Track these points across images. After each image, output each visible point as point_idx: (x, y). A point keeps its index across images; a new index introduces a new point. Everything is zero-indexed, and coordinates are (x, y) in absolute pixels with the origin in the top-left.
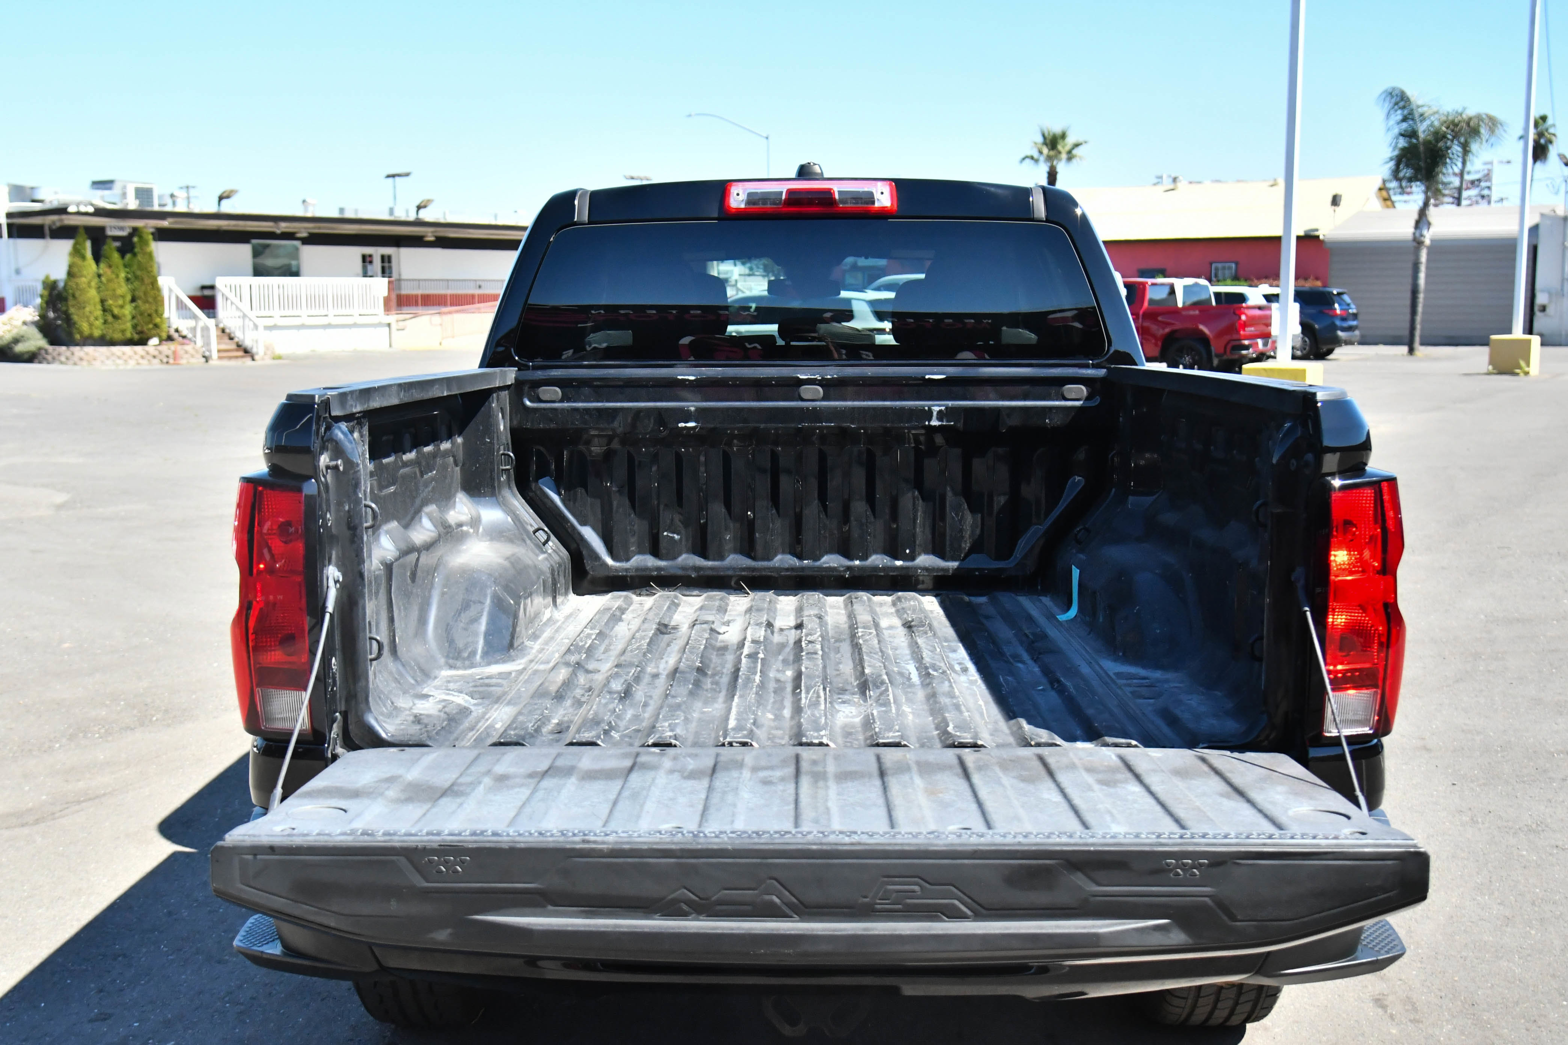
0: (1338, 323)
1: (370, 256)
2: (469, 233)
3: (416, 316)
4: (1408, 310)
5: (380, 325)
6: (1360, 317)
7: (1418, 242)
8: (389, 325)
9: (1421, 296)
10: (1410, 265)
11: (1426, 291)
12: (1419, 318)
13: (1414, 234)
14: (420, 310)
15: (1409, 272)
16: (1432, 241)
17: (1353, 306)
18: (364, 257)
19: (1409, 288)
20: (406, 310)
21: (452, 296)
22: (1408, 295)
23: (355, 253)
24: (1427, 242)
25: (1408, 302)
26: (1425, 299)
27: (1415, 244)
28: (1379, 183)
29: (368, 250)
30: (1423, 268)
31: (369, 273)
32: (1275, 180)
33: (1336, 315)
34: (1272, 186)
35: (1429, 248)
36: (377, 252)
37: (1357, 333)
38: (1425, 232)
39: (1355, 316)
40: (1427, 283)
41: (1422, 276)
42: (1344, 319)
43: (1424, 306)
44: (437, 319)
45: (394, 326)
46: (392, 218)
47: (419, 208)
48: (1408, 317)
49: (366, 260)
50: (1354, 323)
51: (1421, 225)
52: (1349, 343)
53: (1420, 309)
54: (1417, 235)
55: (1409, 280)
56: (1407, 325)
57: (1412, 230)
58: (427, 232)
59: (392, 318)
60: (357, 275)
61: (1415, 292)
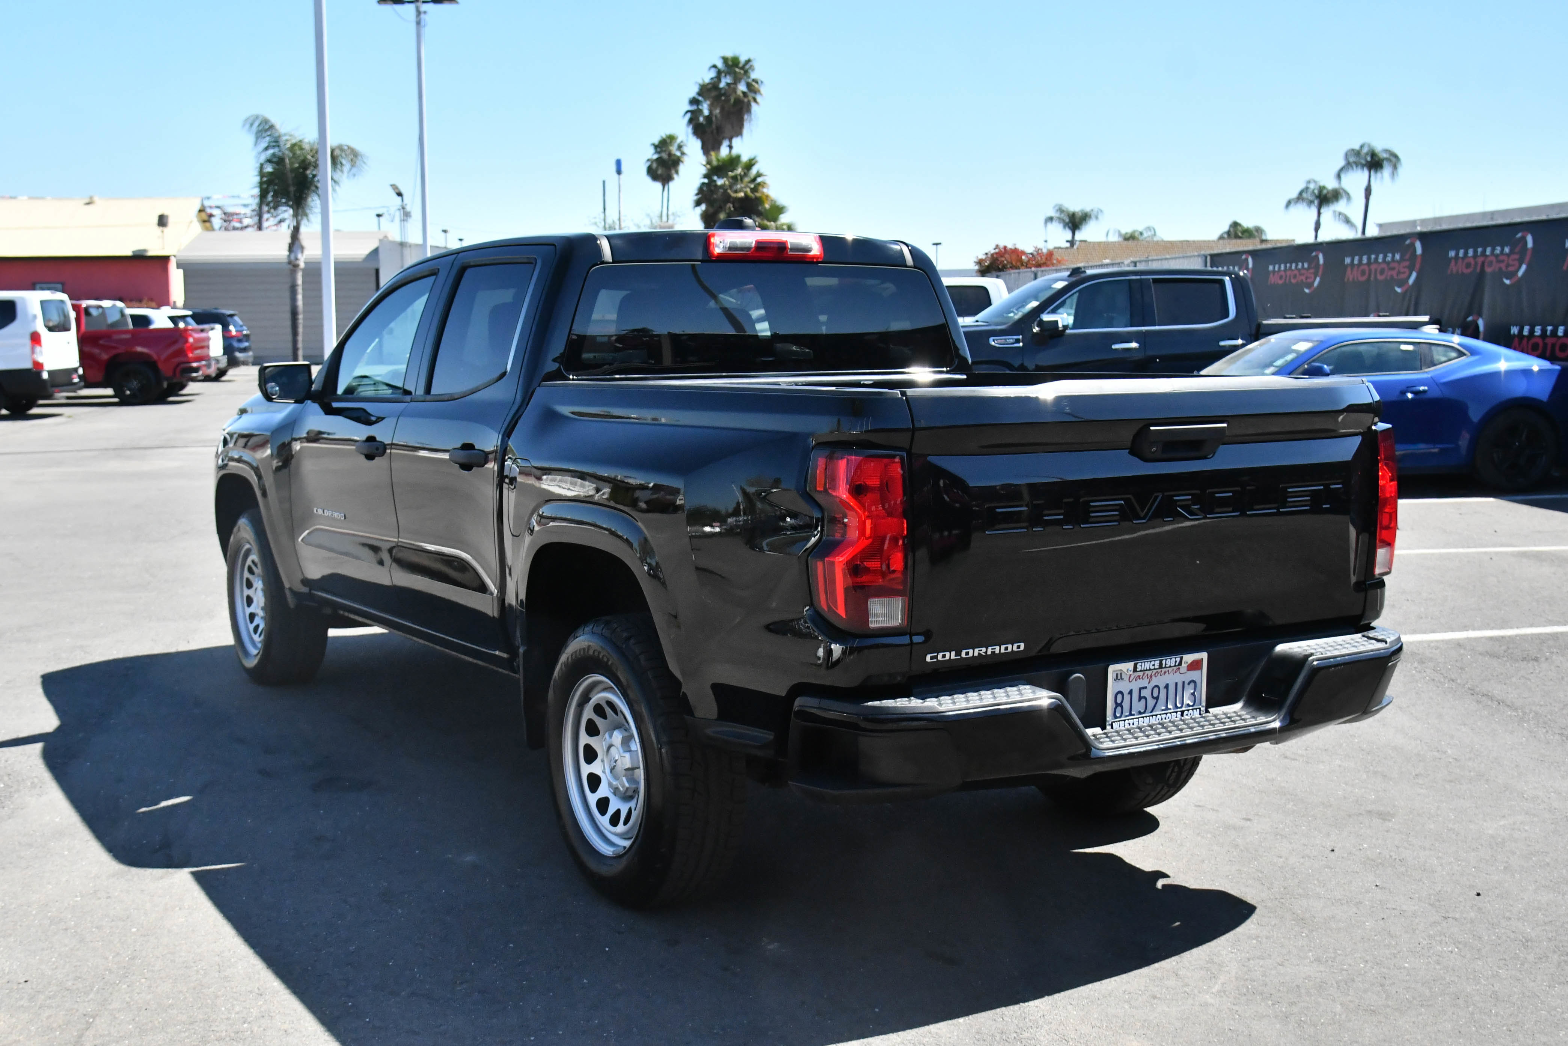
0: (236, 344)
4: (289, 330)
6: (252, 338)
7: (293, 265)
9: (301, 317)
10: (287, 287)
11: (304, 312)
12: (300, 338)
13: (289, 256)
15: (287, 294)
16: (306, 263)
17: (245, 328)
19: (288, 308)
22: (288, 316)
24: (302, 265)
25: (288, 323)
26: (304, 319)
27: (290, 267)
28: (198, 206)
30: (300, 290)
32: (91, 198)
33: (232, 337)
34: (88, 204)
35: (304, 270)
37: (251, 353)
38: (299, 256)
39: (247, 337)
40: (304, 304)
41: (300, 297)
42: (240, 341)
43: (304, 327)
48: (290, 338)
50: (246, 344)
51: (294, 249)
52: (245, 363)
53: (300, 330)
54: (292, 257)
55: (288, 301)
56: (290, 345)
57: (287, 253)
61: (294, 313)
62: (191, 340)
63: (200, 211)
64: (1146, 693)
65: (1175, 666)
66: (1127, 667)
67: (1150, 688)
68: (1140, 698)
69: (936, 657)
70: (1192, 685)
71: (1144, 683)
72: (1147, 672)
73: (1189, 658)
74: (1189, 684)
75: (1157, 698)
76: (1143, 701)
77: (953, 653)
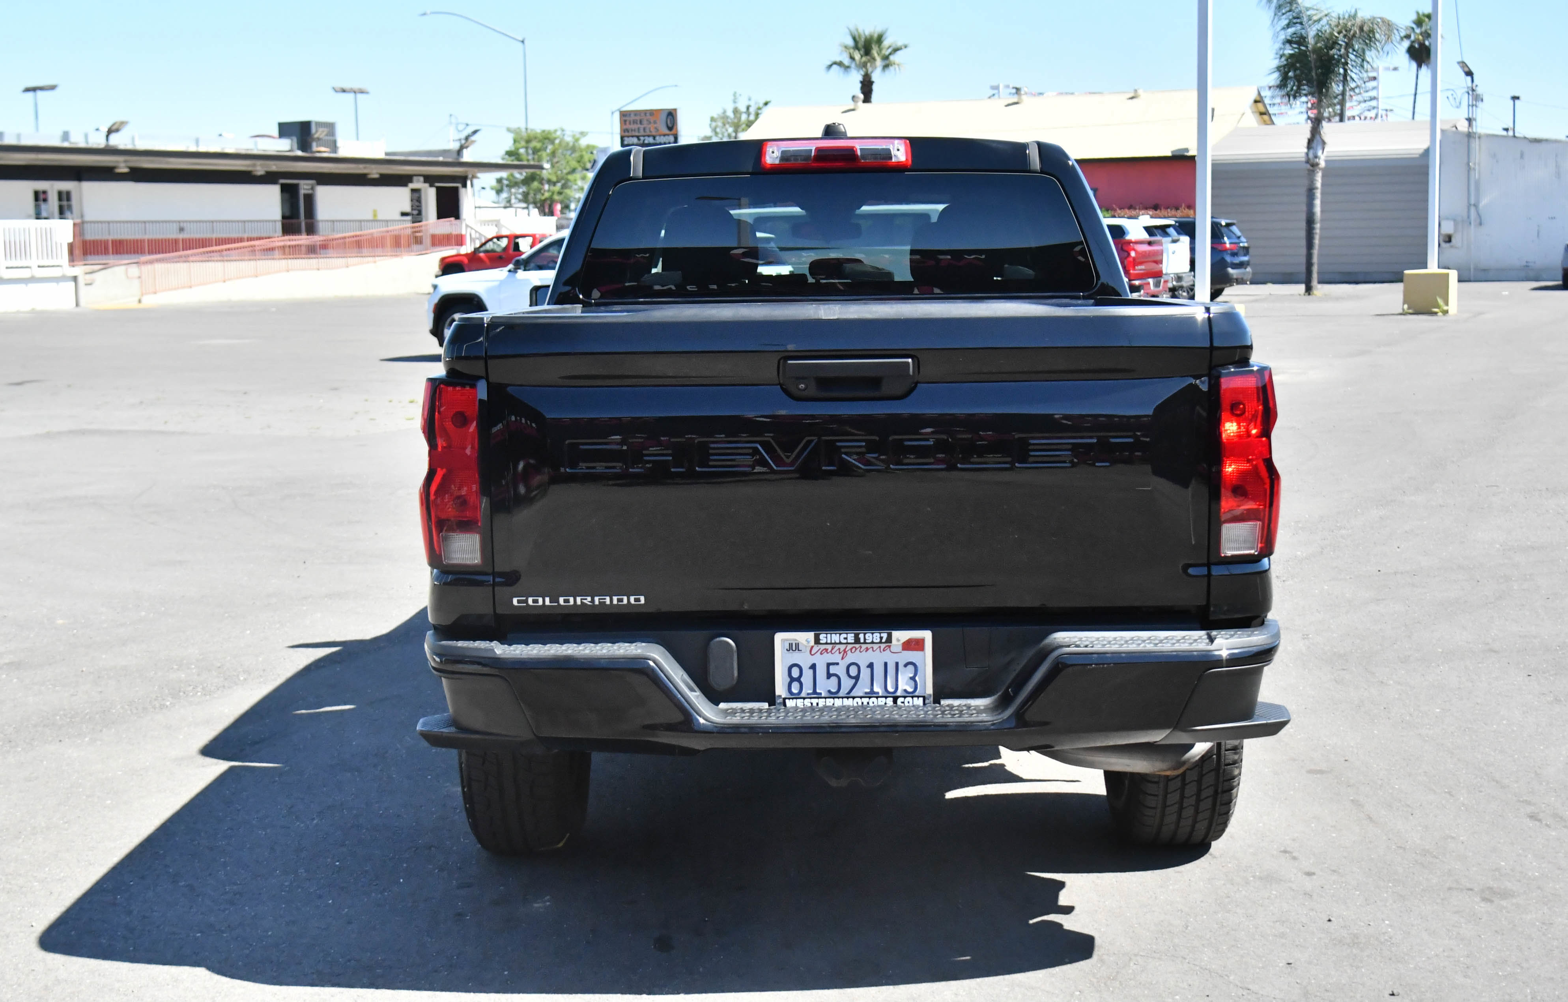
0: (1228, 259)
1: (45, 192)
2: (168, 163)
3: (106, 267)
4: (1303, 243)
5: (64, 278)
6: (1251, 251)
7: (1312, 164)
8: (75, 279)
9: (1318, 226)
10: (1303, 190)
11: (1322, 220)
12: (1315, 252)
13: (1307, 154)
14: (111, 259)
15: (1304, 199)
16: (1326, 161)
17: (1243, 239)
18: (37, 194)
19: (1303, 216)
20: (92, 259)
21: (150, 241)
22: (1303, 225)
23: (25, 188)
24: (1322, 164)
25: (1303, 234)
26: (1321, 229)
27: (1308, 166)
28: (1254, 96)
29: (41, 185)
30: (1318, 194)
31: (44, 214)
32: (1136, 91)
33: (1226, 250)
34: (1132, 98)
35: (1323, 170)
36: (52, 187)
37: (1249, 269)
38: (1320, 153)
39: (1246, 251)
40: (1322, 211)
41: (1318, 202)
42: (1234, 254)
43: (1321, 239)
44: (134, 270)
45: (81, 281)
46: (66, 145)
47: (110, 132)
48: (1304, 251)
49: (39, 197)
50: (1246, 259)
51: (1314, 144)
52: (1241, 281)
53: (1317, 241)
54: (1311, 155)
55: (1304, 208)
56: (1303, 260)
57: (1306, 150)
58: (117, 162)
59: (78, 270)
60: (28, 217)
61: (1310, 222)
62: (1133, 254)
63: (1256, 102)
64: (840, 670)
65: (881, 642)
66: (805, 638)
67: (843, 664)
68: (829, 676)
69: (526, 601)
70: (911, 667)
71: (836, 657)
72: (838, 646)
73: (901, 636)
74: (906, 665)
75: (857, 678)
76: (834, 680)
77: (547, 600)
